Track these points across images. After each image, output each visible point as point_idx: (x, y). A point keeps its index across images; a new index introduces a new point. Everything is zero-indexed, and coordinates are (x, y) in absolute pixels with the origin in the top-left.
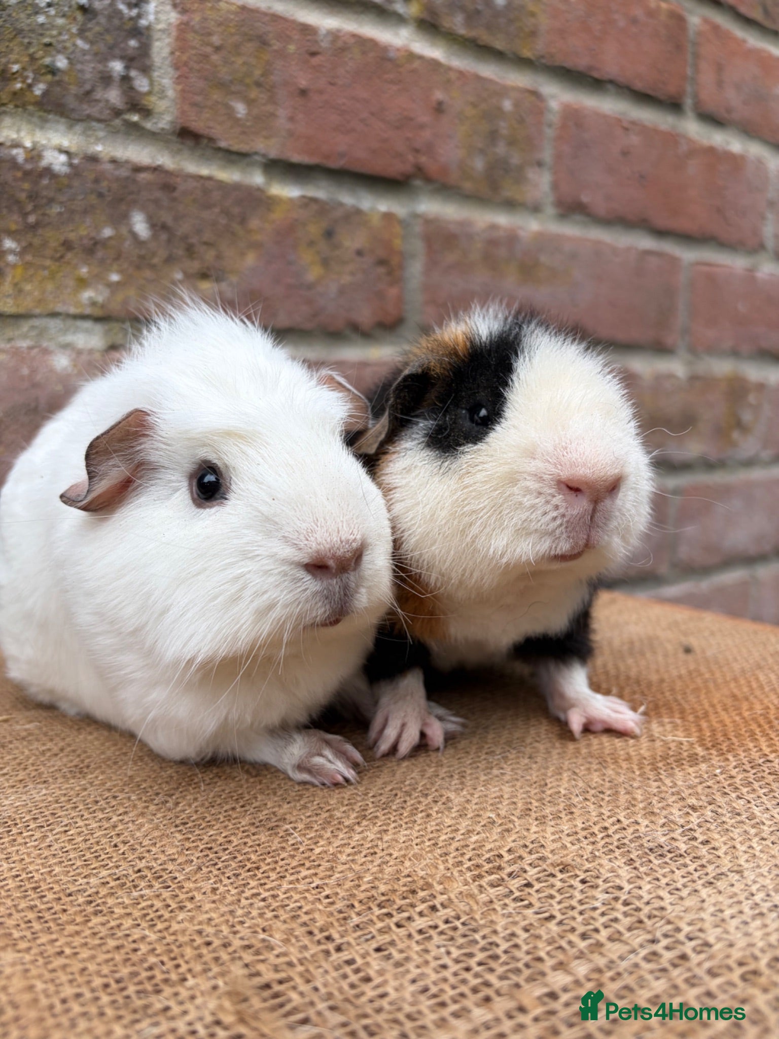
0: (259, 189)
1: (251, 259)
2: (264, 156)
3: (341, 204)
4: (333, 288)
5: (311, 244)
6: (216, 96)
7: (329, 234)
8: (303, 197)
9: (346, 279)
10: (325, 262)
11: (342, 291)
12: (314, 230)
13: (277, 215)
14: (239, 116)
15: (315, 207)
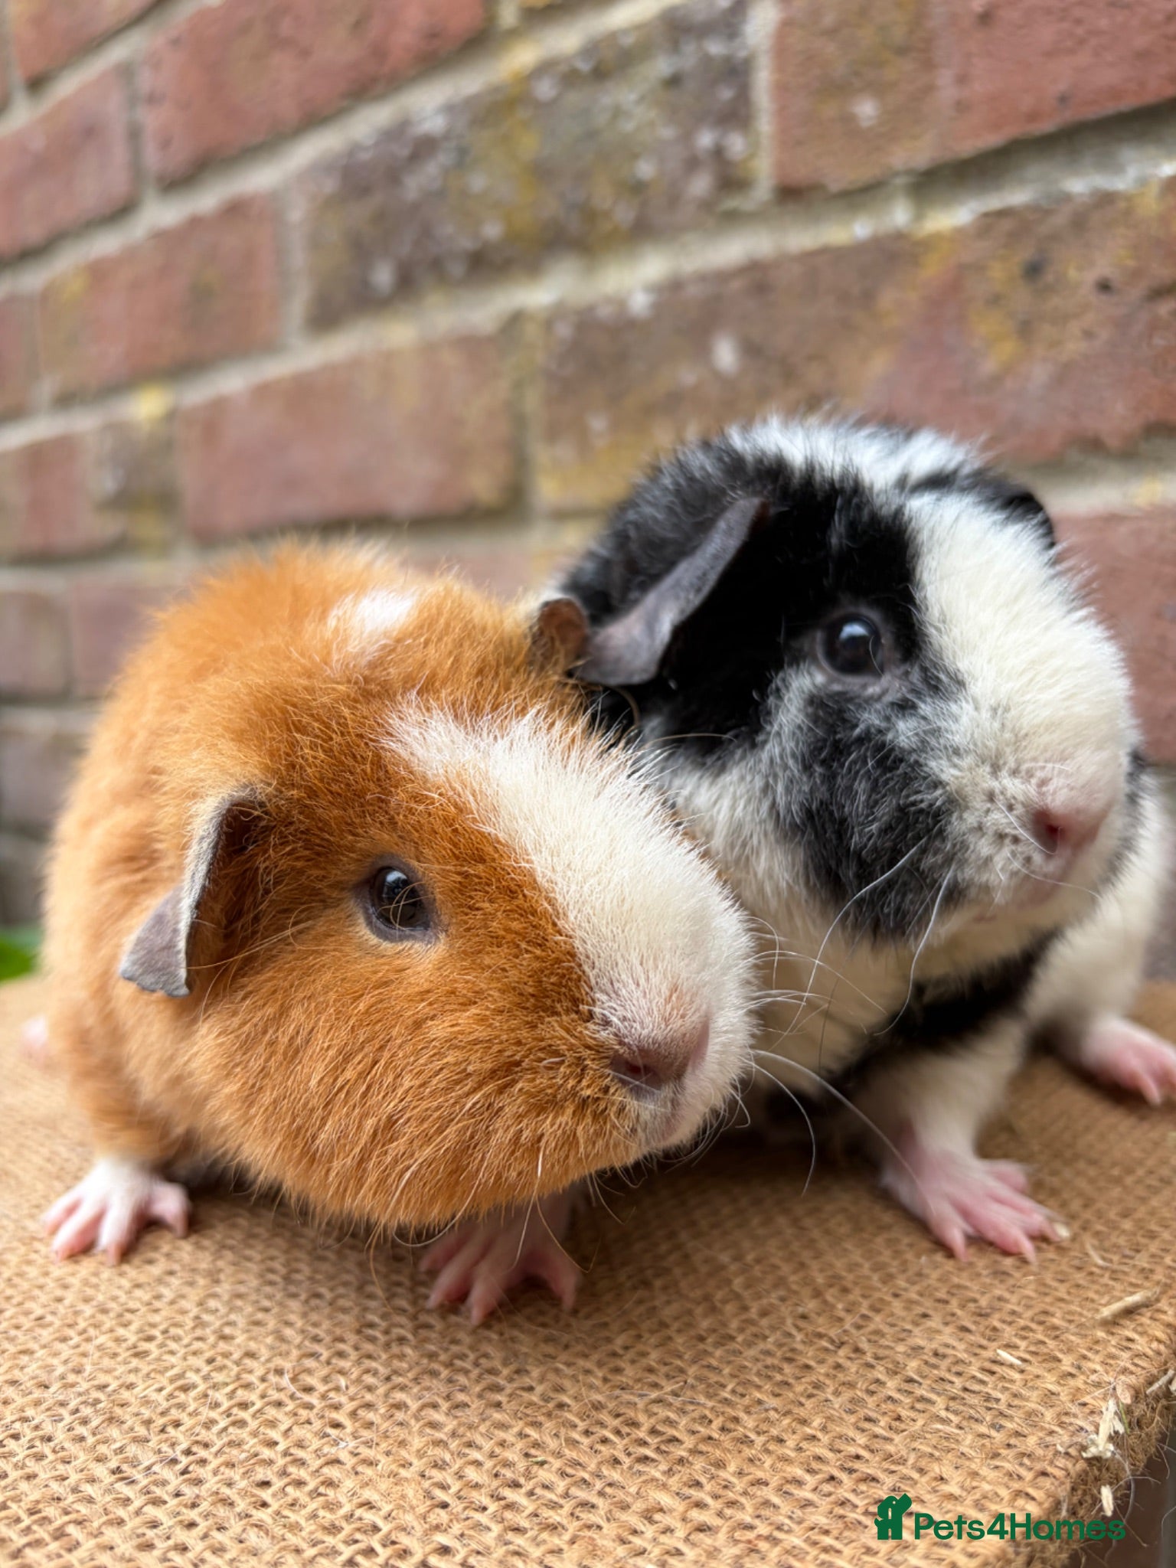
0: (899, 236)
1: (880, 364)
2: (909, 172)
3: (1067, 198)
4: (1039, 374)
5: (995, 300)
6: (830, 110)
7: (1034, 271)
8: (986, 215)
9: (1074, 347)
10: (1025, 330)
11: (1063, 376)
12: (1000, 273)
13: (932, 269)
14: (865, 124)
15: (1007, 225)
